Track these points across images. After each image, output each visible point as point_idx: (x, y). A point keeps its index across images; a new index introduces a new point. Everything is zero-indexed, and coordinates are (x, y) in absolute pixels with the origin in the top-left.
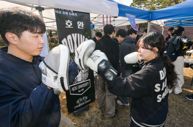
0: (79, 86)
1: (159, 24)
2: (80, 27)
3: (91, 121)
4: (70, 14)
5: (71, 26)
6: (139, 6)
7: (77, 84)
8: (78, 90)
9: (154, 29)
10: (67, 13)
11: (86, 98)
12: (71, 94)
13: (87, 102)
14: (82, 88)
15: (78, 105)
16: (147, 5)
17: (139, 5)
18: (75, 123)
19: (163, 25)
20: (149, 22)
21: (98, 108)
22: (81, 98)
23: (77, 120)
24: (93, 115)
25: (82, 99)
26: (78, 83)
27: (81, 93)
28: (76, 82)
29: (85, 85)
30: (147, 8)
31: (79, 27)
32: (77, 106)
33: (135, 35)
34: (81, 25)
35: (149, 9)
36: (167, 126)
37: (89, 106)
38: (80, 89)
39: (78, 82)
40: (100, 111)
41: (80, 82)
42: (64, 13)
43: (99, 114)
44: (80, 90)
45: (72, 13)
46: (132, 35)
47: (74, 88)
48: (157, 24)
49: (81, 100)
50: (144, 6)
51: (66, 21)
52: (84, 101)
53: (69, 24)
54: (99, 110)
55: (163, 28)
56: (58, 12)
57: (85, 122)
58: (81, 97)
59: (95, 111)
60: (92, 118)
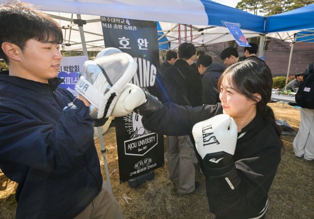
0: (140, 142)
1: (283, 39)
2: (142, 47)
3: (155, 197)
4: (125, 28)
5: (127, 46)
6: (252, 7)
7: (136, 139)
8: (138, 147)
9: (279, 46)
10: (120, 27)
11: (150, 160)
12: (126, 154)
13: (151, 166)
14: (144, 145)
15: (136, 170)
16: (266, 3)
17: (251, 5)
18: (129, 199)
19: (291, 39)
20: (263, 35)
21: (168, 177)
22: (141, 161)
23: (134, 194)
24: (159, 187)
25: (143, 162)
26: (138, 138)
27: (141, 152)
28: (135, 135)
29: (149, 141)
30: (267, 9)
31: (140, 48)
32: (135, 173)
33: (235, 58)
34: (144, 44)
35: (271, 11)
36: (284, 216)
37: (153, 173)
38: (142, 147)
39: (138, 136)
40: (172, 183)
41: (141, 135)
42: (116, 26)
43: (170, 187)
44: (140, 149)
45: (128, 25)
46: (231, 58)
47: (131, 145)
48: (279, 38)
49: (141, 163)
50: (262, 5)
51: (119, 39)
52: (145, 165)
53: (124, 43)
54: (170, 181)
55: (292, 46)
56: (107, 25)
57: (145, 197)
58: (142, 158)
59: (163, 183)
60: (157, 193)
